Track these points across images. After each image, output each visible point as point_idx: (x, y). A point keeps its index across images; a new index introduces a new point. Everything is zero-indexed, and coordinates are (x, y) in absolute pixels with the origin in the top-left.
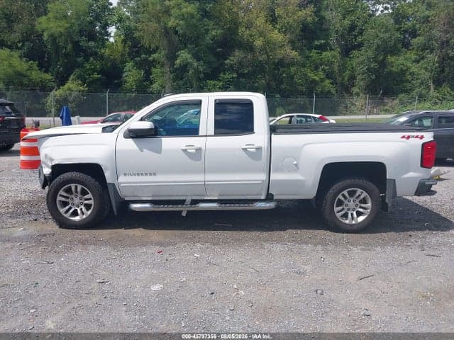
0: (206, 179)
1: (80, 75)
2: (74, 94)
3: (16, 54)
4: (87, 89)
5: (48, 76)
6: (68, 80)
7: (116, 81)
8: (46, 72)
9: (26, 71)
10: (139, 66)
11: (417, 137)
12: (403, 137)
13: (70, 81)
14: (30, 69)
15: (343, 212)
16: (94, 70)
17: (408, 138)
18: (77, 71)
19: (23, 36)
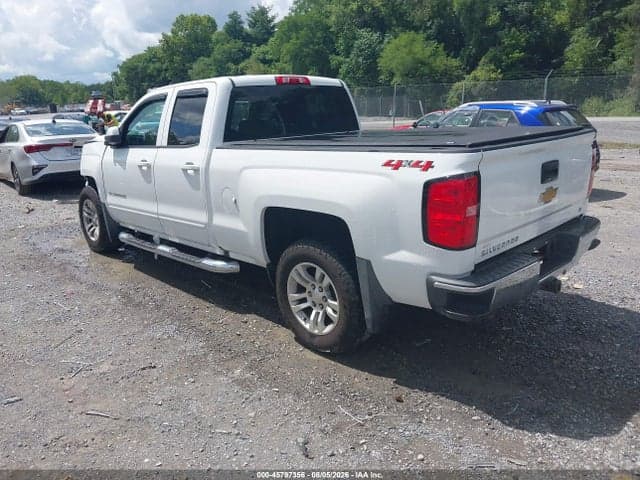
0: (159, 212)
1: (495, 56)
2: (481, 84)
3: (421, 36)
4: (500, 76)
5: (455, 62)
6: (477, 65)
7: (554, 61)
8: (455, 57)
9: (429, 57)
10: (596, 31)
11: (417, 164)
12: (388, 164)
13: (479, 68)
14: (434, 54)
15: (304, 306)
16: (514, 47)
17: (398, 166)
18: (491, 52)
19: (433, 12)
